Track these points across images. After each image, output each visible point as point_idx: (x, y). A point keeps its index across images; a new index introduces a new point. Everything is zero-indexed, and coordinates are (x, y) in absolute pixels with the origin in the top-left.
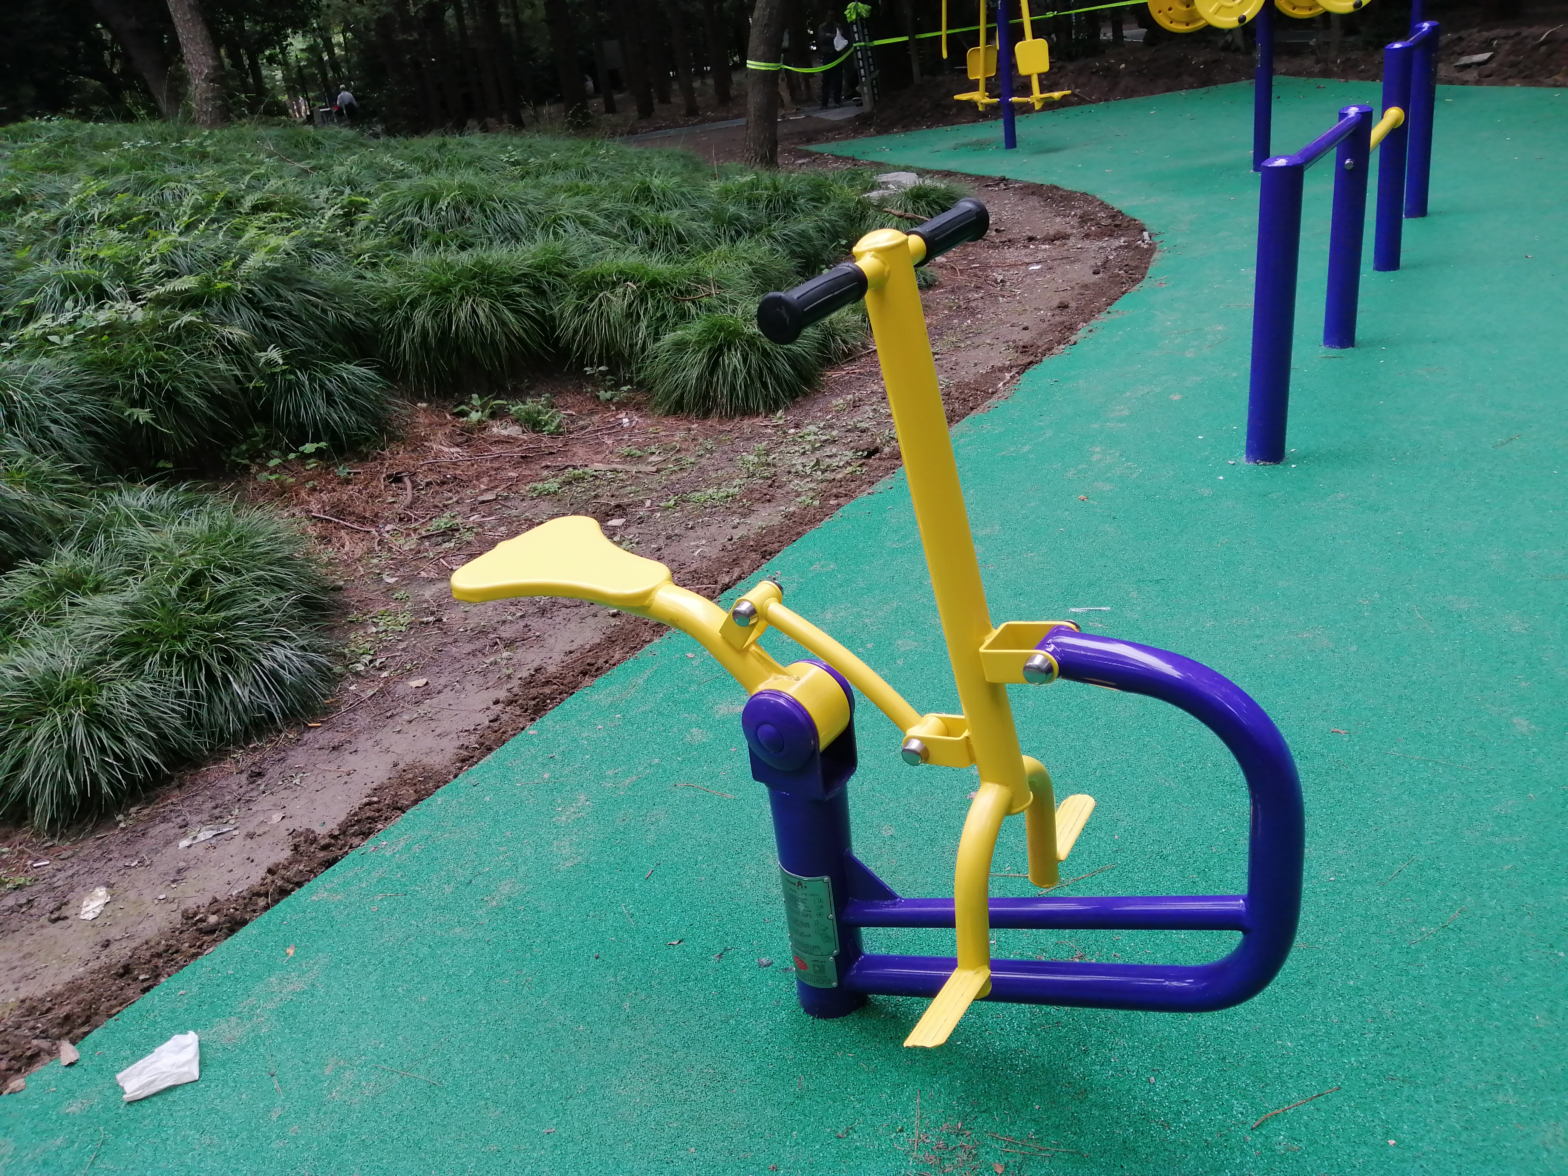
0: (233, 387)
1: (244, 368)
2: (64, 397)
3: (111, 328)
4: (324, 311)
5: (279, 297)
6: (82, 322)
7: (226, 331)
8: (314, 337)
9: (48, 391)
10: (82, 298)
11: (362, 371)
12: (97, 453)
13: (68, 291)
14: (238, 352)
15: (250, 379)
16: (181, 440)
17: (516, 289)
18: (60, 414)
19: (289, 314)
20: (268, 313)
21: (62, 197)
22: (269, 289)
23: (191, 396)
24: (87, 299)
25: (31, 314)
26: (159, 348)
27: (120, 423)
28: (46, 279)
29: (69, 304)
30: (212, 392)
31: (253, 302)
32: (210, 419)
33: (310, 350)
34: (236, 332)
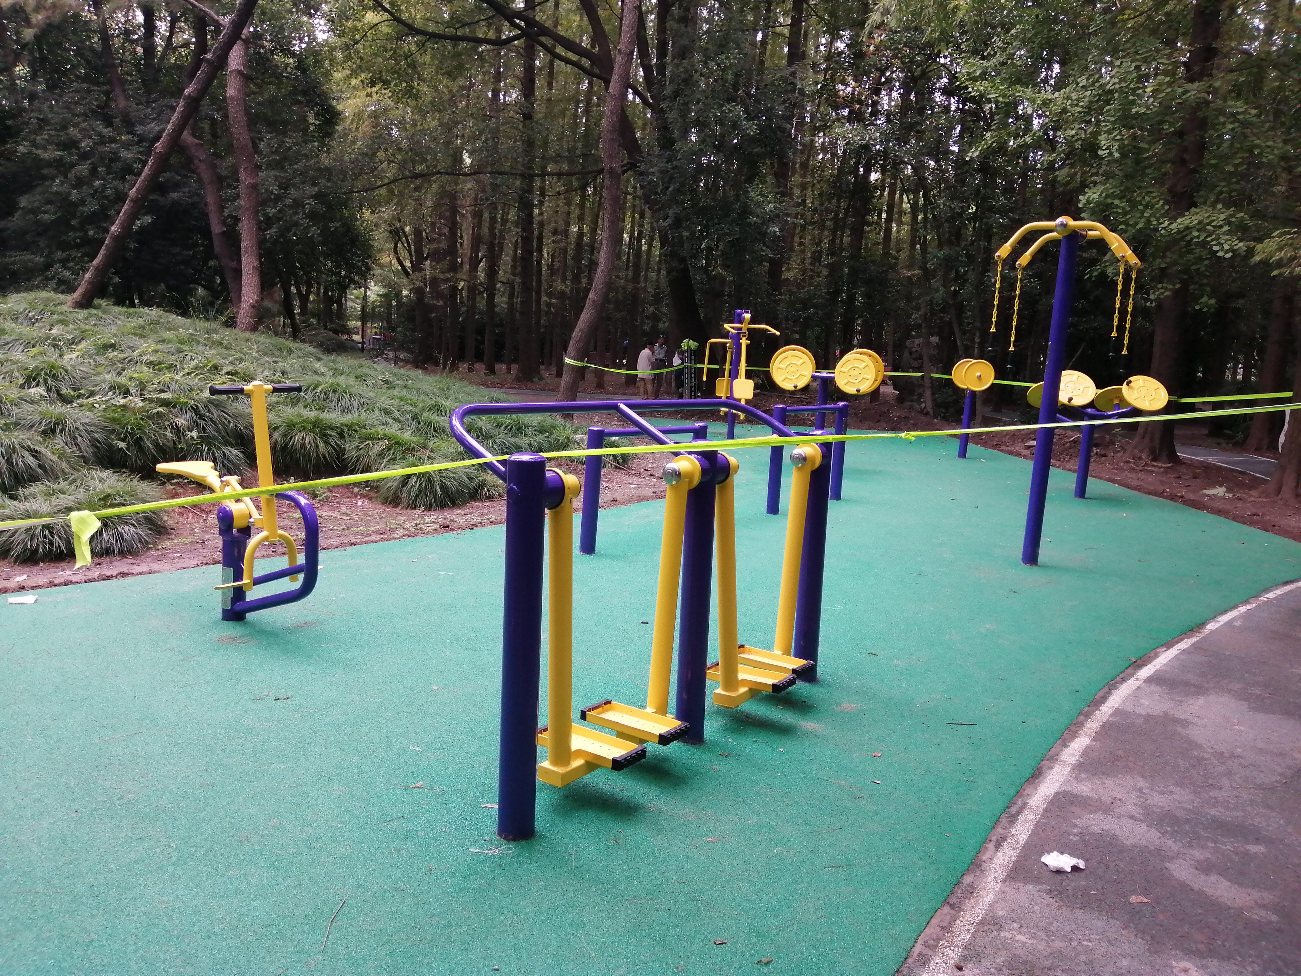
0: (171, 444)
1: (179, 437)
2: (89, 428)
3: (124, 407)
4: (229, 422)
5: (209, 411)
6: (112, 401)
7: (176, 420)
8: (219, 433)
9: (82, 424)
10: (118, 392)
11: (235, 452)
12: (94, 454)
13: (111, 388)
14: (178, 429)
15: (180, 443)
16: (136, 461)
17: (329, 432)
18: (84, 434)
19: (211, 419)
20: (202, 417)
21: (133, 349)
22: (207, 406)
23: (148, 443)
24: (120, 394)
25: (92, 394)
26: (142, 419)
27: (111, 446)
28: (105, 381)
29: (111, 393)
30: (158, 444)
31: (195, 410)
32: (154, 455)
33: (214, 438)
34: (181, 421)
